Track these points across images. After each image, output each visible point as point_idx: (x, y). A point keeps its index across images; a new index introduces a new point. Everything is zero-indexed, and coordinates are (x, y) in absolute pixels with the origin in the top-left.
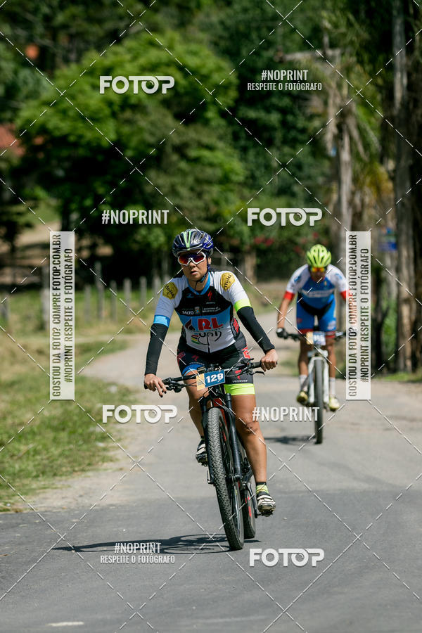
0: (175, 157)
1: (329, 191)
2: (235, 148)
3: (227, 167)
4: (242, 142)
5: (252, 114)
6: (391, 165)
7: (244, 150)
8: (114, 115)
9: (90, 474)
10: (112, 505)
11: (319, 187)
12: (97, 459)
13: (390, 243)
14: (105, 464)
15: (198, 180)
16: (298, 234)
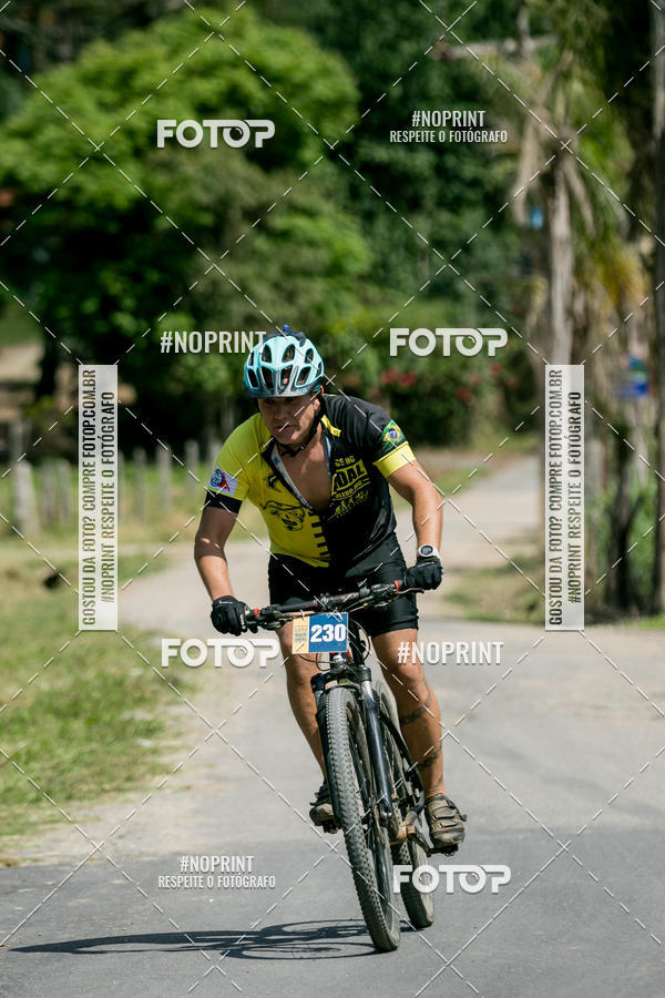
2: (354, 213)
3: (339, 246)
4: (365, 204)
5: (381, 154)
6: (646, 245)
7: (368, 217)
8: (137, 153)
15: (288, 271)
16: (466, 367)
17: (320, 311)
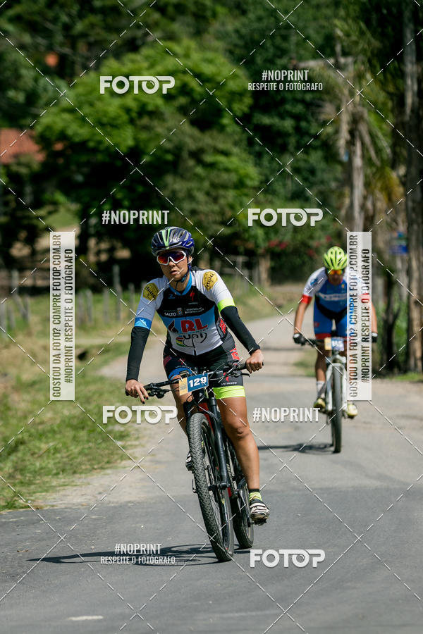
0: (191, 163)
1: (341, 195)
2: (250, 153)
3: (242, 172)
4: (257, 148)
5: (266, 120)
6: (402, 170)
7: (259, 156)
8: (132, 121)
9: (109, 471)
10: (130, 502)
11: (332, 192)
12: (116, 457)
13: (401, 246)
14: (124, 462)
15: (214, 186)
16: (311, 237)
17: (232, 207)
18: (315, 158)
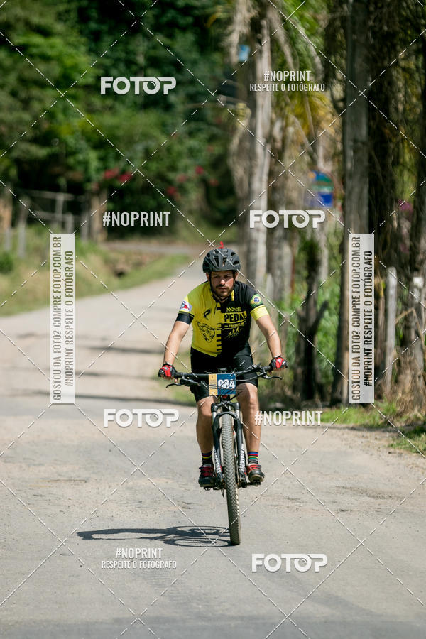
2: (81, 33)
3: (68, 62)
4: (93, 25)
7: (96, 37)
15: (23, 81)
16: (173, 168)
17: (51, 115)
18: (184, 43)
